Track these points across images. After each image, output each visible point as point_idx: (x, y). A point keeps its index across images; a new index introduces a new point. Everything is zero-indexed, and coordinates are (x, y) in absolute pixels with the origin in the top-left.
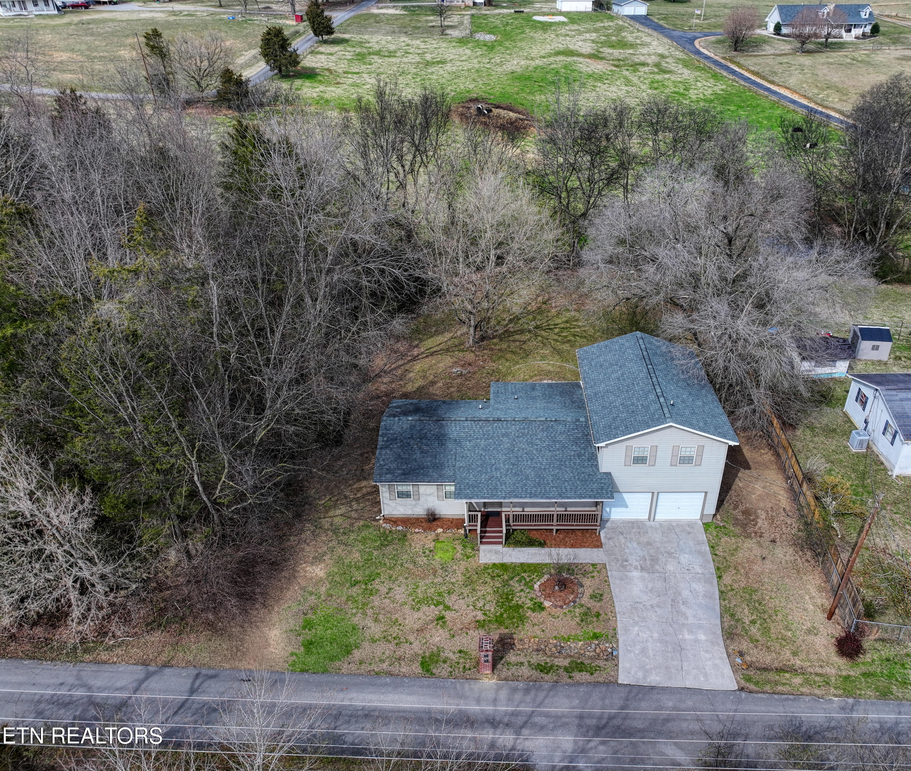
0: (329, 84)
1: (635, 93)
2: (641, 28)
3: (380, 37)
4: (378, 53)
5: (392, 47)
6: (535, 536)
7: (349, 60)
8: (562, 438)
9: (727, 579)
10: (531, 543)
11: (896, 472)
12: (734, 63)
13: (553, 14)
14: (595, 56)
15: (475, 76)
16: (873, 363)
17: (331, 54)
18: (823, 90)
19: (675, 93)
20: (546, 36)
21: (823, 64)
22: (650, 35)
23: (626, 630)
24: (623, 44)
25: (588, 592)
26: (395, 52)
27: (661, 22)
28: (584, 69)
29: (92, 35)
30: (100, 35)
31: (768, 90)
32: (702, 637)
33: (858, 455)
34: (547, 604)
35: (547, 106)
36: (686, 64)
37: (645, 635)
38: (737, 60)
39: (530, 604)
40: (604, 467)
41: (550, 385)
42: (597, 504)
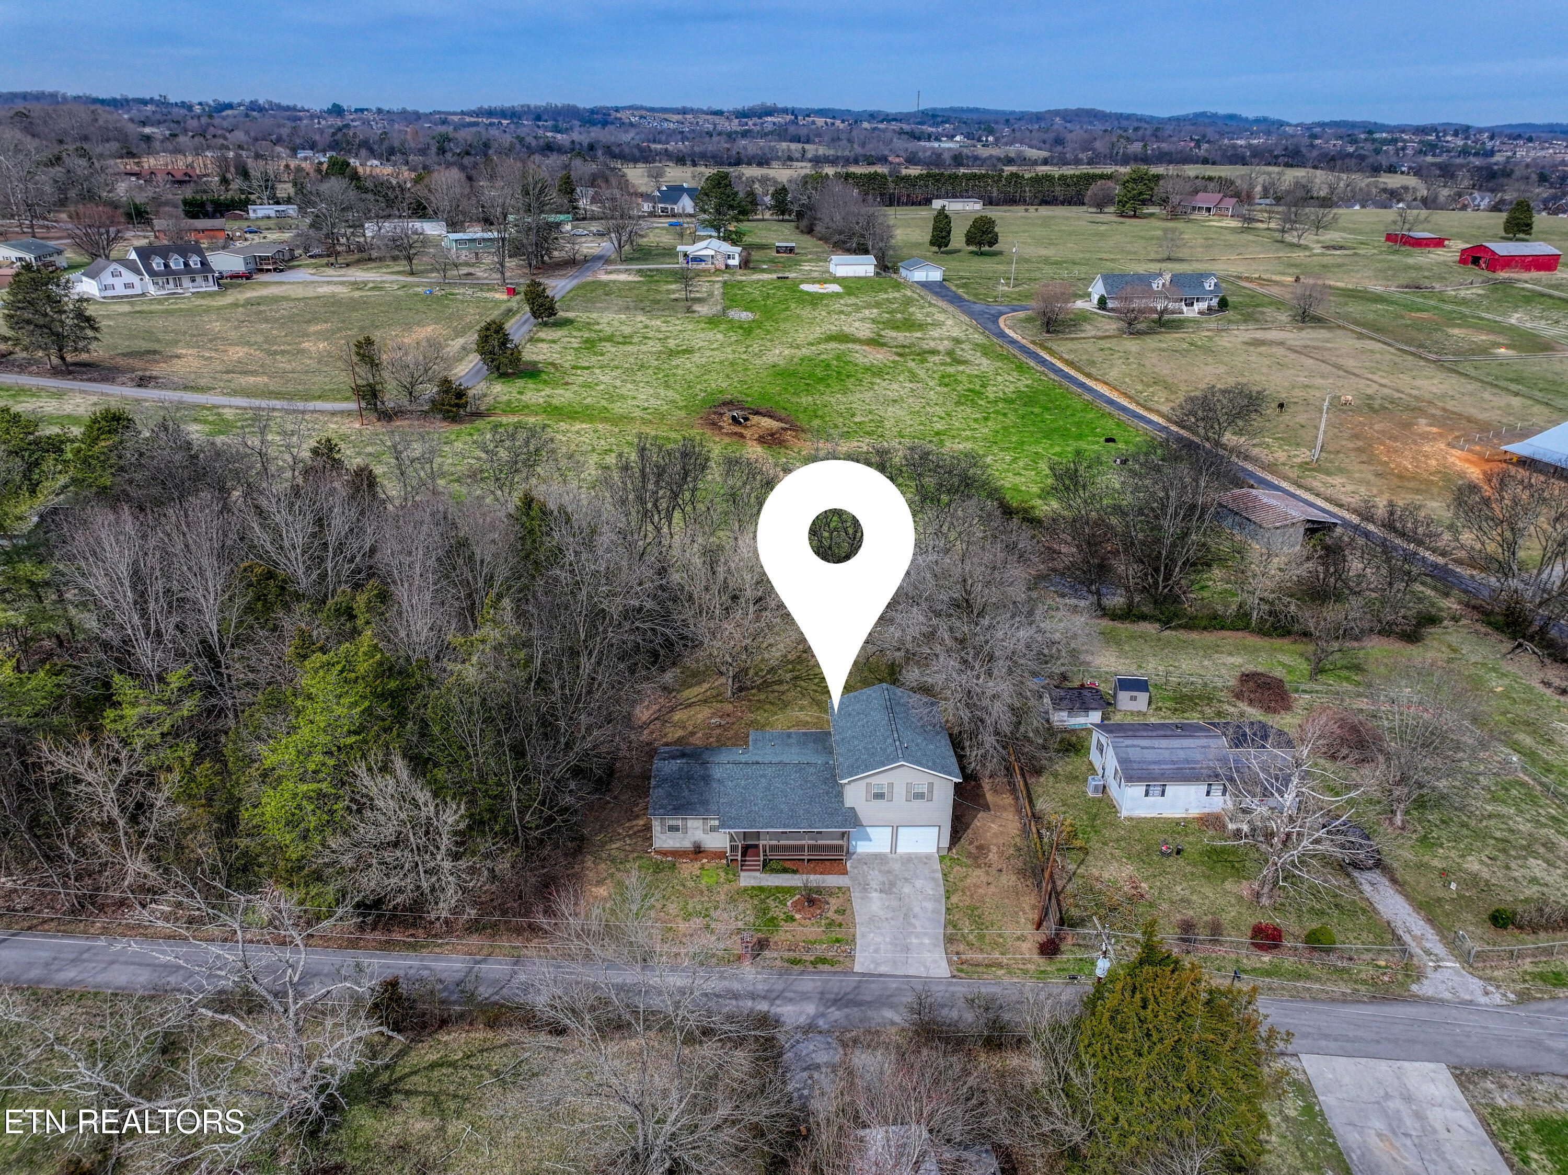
0: (555, 384)
1: (920, 392)
2: (934, 300)
3: (612, 316)
4: (610, 339)
5: (627, 330)
6: (788, 865)
7: (575, 349)
8: (813, 778)
9: (954, 899)
10: (785, 871)
11: (1124, 814)
12: (1045, 348)
13: (826, 281)
14: (875, 342)
15: (728, 370)
16: (1132, 713)
17: (554, 342)
18: (1148, 386)
19: (969, 390)
20: (816, 313)
21: (1153, 351)
22: (944, 311)
23: (863, 936)
24: (910, 325)
25: (833, 908)
26: (631, 337)
27: (960, 291)
28: (861, 360)
29: (266, 320)
30: (276, 320)
31: (1082, 385)
32: (927, 941)
33: (1093, 800)
34: (798, 916)
35: (815, 411)
36: (986, 352)
37: (878, 939)
38: (1049, 344)
39: (783, 916)
40: (848, 803)
41: (805, 734)
42: (843, 834)
